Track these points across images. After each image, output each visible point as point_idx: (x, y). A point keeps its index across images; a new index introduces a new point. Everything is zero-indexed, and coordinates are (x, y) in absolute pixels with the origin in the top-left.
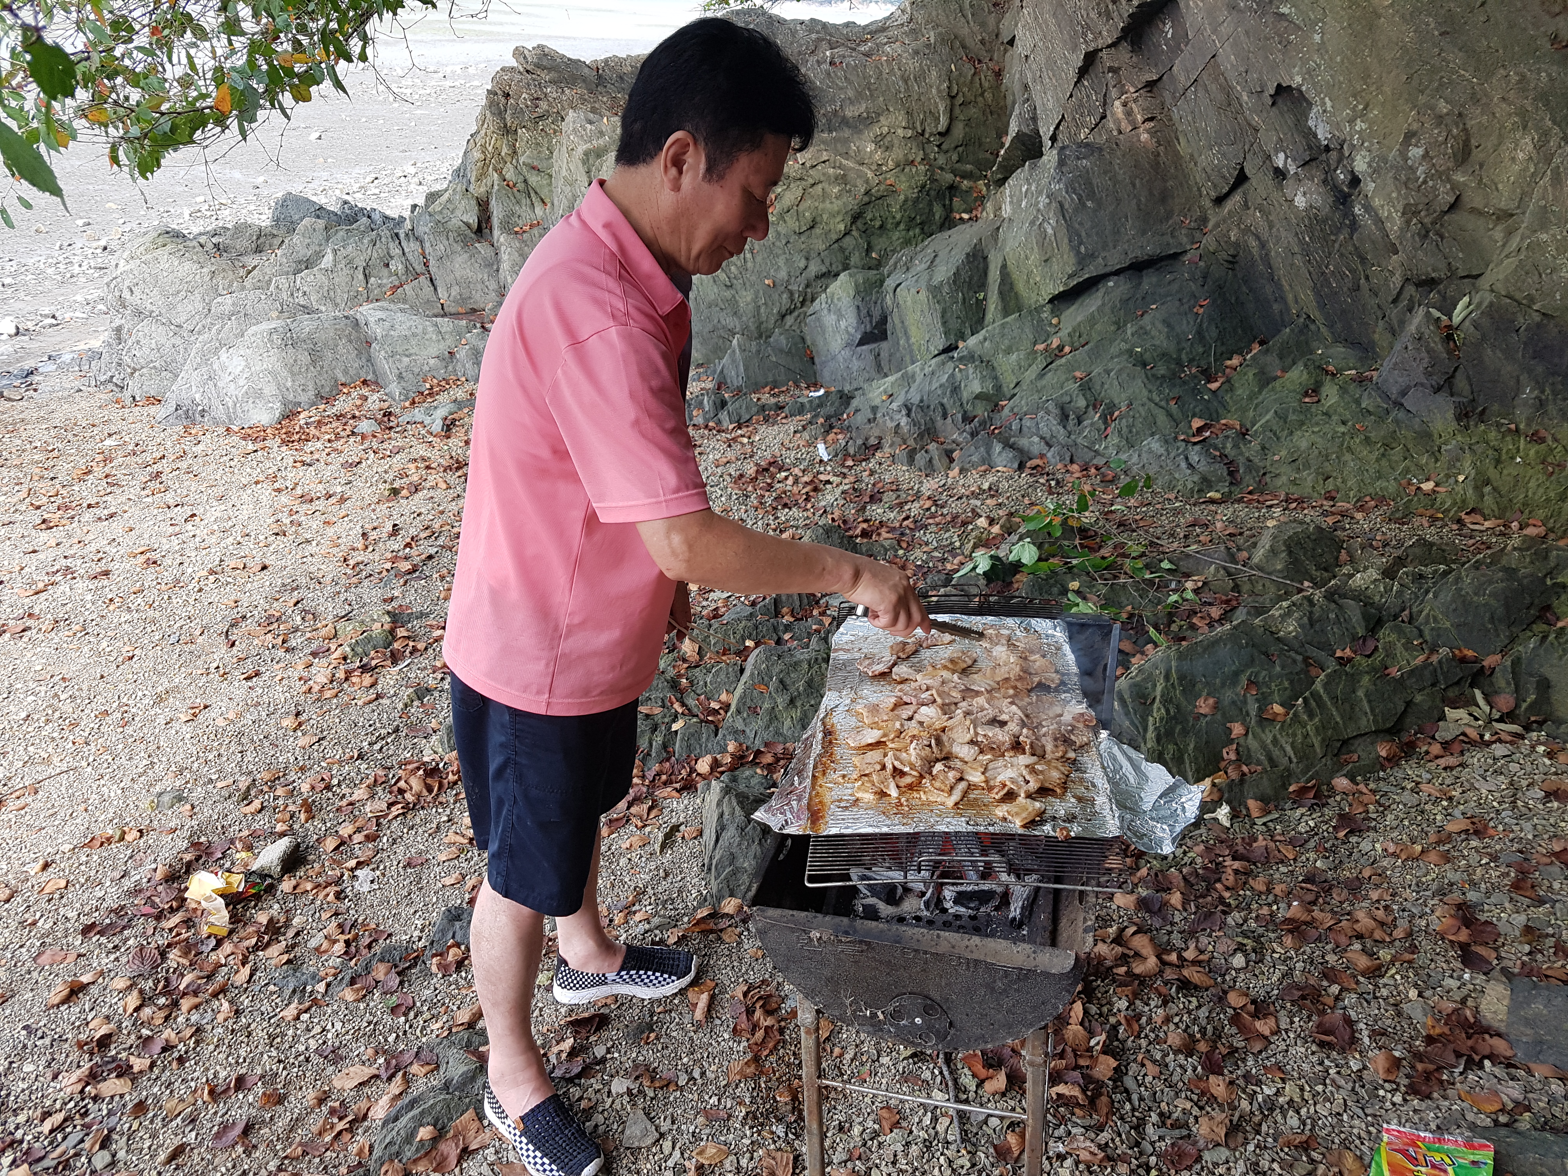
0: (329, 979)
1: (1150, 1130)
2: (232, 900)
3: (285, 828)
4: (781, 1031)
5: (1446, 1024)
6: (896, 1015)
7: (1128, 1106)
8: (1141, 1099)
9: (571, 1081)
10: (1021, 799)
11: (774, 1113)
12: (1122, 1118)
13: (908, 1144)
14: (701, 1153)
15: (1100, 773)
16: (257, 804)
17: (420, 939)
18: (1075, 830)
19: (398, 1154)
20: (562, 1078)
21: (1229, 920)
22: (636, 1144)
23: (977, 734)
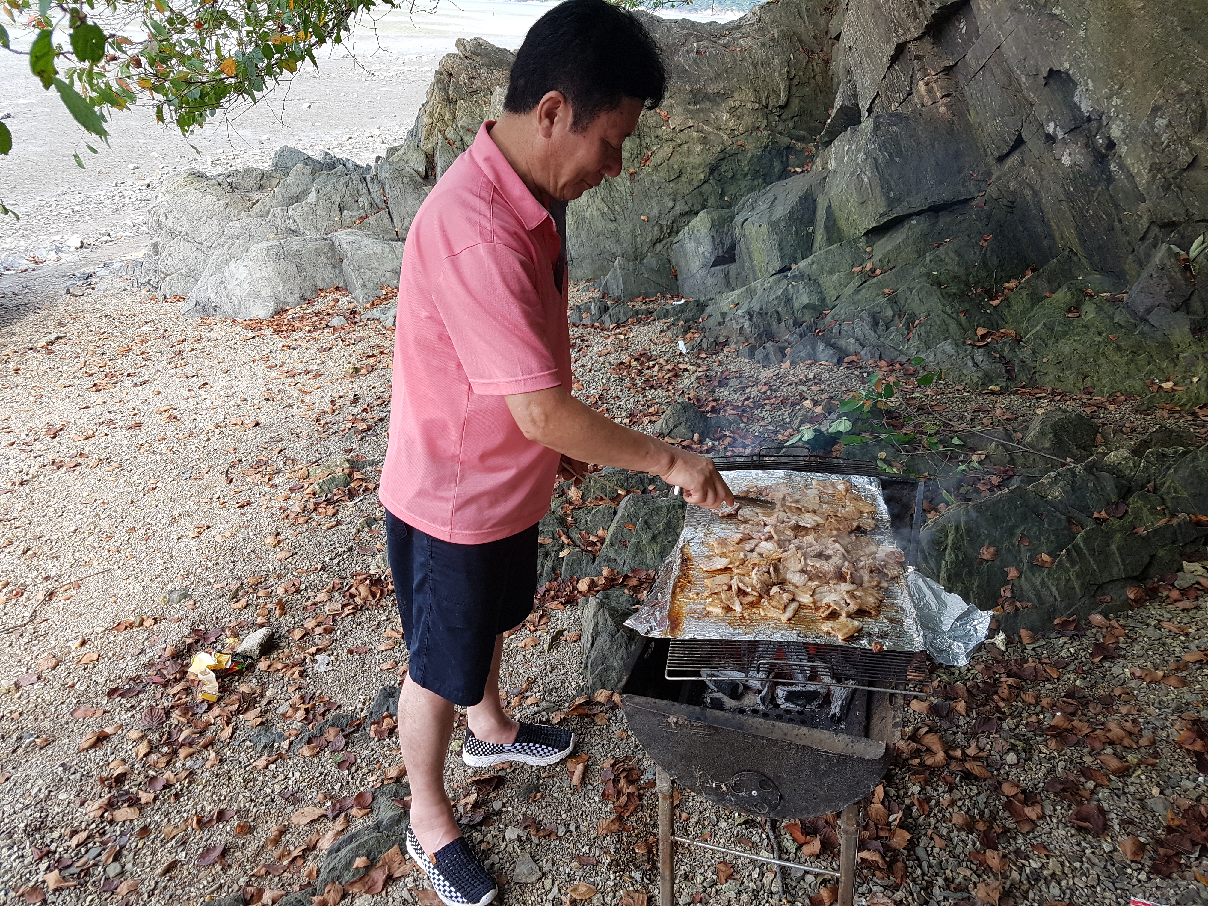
0: (292, 738)
1: (936, 891)
2: (221, 674)
3: (264, 621)
4: (640, 797)
5: (1183, 817)
6: (737, 787)
7: (919, 872)
8: (930, 866)
9: (474, 827)
10: (843, 618)
11: (632, 862)
12: (914, 881)
13: (740, 892)
14: (574, 890)
15: (907, 600)
16: (243, 602)
17: (362, 710)
18: (887, 644)
19: (339, 877)
20: (468, 825)
21: (1004, 725)
22: (523, 881)
23: (807, 565)
